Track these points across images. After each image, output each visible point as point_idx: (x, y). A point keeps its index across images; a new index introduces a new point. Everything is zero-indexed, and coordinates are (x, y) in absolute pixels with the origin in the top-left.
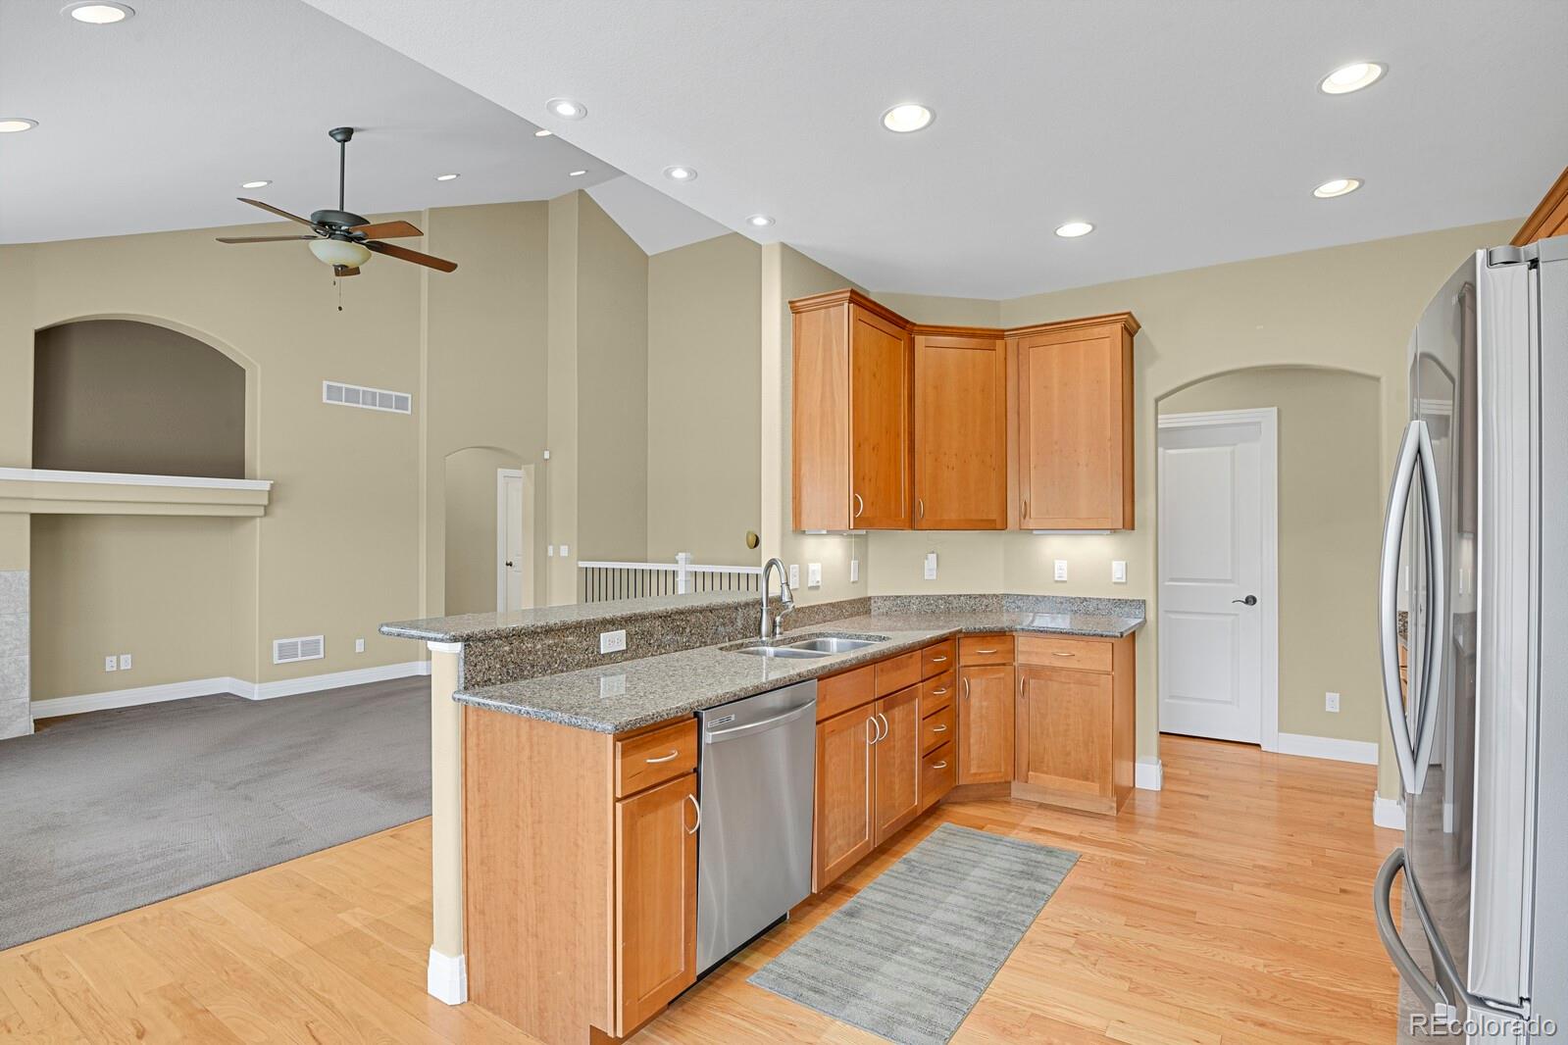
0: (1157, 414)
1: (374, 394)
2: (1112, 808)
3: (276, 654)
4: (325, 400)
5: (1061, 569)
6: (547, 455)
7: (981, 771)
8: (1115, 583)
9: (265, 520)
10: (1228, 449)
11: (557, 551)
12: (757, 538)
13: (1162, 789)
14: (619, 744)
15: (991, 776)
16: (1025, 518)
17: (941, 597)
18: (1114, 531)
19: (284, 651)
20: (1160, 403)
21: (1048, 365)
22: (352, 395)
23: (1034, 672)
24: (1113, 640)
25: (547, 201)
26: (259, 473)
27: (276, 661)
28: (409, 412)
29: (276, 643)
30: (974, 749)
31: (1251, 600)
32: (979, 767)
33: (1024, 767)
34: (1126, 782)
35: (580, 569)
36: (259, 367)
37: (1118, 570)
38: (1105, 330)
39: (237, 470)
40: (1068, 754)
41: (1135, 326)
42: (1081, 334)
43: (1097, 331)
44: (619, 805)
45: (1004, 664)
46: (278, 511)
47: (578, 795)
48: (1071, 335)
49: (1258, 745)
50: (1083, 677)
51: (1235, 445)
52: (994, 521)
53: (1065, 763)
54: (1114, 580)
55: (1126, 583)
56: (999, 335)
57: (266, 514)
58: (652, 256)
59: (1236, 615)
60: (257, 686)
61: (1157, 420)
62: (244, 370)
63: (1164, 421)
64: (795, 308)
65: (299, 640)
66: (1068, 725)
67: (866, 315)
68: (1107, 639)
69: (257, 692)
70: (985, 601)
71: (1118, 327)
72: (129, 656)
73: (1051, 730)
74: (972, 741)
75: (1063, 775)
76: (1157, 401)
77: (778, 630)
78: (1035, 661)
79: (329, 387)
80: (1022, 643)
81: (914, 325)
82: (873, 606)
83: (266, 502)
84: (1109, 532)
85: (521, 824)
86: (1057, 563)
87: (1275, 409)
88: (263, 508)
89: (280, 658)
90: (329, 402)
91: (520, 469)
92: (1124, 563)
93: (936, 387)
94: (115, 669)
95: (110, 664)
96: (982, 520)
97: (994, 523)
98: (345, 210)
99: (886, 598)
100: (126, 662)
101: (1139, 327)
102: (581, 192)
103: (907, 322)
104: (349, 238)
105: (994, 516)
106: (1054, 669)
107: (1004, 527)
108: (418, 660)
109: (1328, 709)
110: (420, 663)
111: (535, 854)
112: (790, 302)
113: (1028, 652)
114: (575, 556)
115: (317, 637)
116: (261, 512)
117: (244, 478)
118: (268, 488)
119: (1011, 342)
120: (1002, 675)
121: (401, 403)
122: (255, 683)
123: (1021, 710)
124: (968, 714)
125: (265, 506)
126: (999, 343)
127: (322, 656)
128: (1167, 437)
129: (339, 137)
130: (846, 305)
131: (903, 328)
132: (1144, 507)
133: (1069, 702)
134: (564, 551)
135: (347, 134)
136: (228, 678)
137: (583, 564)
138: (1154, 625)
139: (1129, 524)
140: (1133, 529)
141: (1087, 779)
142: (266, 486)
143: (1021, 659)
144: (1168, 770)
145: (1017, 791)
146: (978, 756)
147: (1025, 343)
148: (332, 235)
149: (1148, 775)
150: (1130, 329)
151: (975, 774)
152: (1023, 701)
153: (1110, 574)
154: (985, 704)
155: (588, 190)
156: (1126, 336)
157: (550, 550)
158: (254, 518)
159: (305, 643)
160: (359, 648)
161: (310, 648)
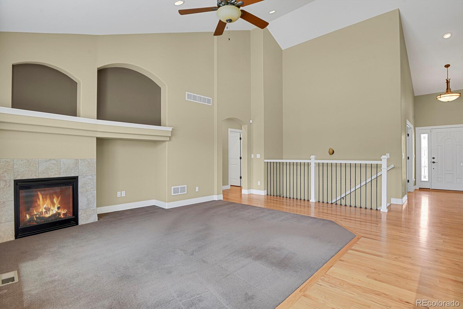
1: (201, 97)
3: (172, 192)
4: (186, 99)
6: (251, 122)
9: (170, 142)
11: (255, 156)
12: (333, 151)
19: (176, 190)
22: (195, 98)
25: (250, 31)
26: (167, 125)
27: (173, 194)
28: (211, 105)
29: (173, 188)
35: (265, 162)
36: (167, 86)
39: (158, 123)
46: (173, 139)
57: (170, 140)
58: (284, 50)
60: (167, 203)
62: (161, 88)
65: (179, 187)
69: (167, 206)
72: (125, 191)
79: (188, 94)
88: (169, 138)
89: (174, 193)
90: (188, 100)
94: (120, 196)
95: (119, 194)
100: (124, 194)
108: (214, 195)
110: (215, 196)
114: (263, 158)
115: (184, 186)
116: (168, 139)
117: (161, 126)
121: (209, 101)
122: (166, 202)
125: (170, 137)
127: (186, 193)
134: (258, 156)
136: (154, 200)
142: (170, 129)
157: (253, 156)
158: (166, 141)
159: (181, 188)
160: (197, 190)
161: (183, 189)
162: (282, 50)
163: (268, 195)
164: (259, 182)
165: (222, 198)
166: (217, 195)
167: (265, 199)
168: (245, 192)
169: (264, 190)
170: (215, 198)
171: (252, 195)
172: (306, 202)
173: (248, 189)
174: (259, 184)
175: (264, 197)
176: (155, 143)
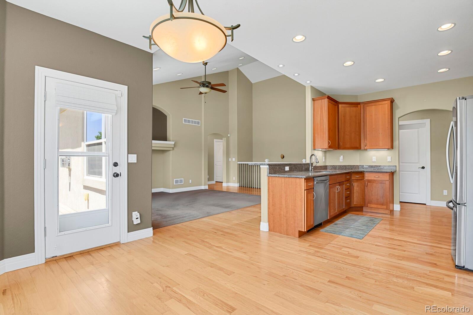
0: (399, 121)
1: (193, 121)
2: (389, 212)
3: (175, 183)
4: (183, 123)
5: (374, 158)
6: (229, 135)
7: (357, 204)
8: (388, 162)
9: (173, 151)
10: (417, 130)
11: (232, 159)
12: (284, 156)
13: (400, 210)
14: (305, 180)
15: (359, 205)
16: (366, 146)
17: (344, 166)
18: (388, 149)
19: (177, 181)
20: (399, 119)
21: (371, 111)
22: (189, 121)
23: (369, 181)
24: (389, 173)
26: (171, 140)
27: (175, 184)
28: (200, 125)
29: (175, 180)
30: (355, 199)
31: (423, 168)
32: (356, 203)
33: (367, 203)
34: (391, 209)
35: (238, 164)
36: (171, 116)
37: (389, 159)
38: (386, 102)
39: (165, 139)
40: (378, 200)
41: (393, 100)
42: (380, 103)
43: (384, 102)
44: (305, 191)
45: (362, 180)
46: (175, 149)
47: (296, 190)
48: (377, 103)
49: (426, 204)
50: (382, 182)
51: (419, 129)
52: (358, 147)
53: (377, 202)
54: (388, 161)
55: (391, 162)
56: (359, 104)
59: (419, 171)
60: (171, 190)
61: (399, 122)
62: (167, 116)
63: (401, 123)
64: (313, 100)
66: (378, 193)
67: (330, 101)
68: (388, 173)
69: (171, 191)
70: (355, 167)
71: (389, 101)
73: (374, 194)
74: (354, 197)
75: (377, 205)
76: (399, 118)
77: (312, 170)
78: (370, 178)
79: (184, 119)
80: (366, 175)
81: (339, 102)
82: (328, 168)
83: (173, 147)
84: (387, 149)
85: (282, 197)
86: (373, 157)
87: (430, 119)
91: (222, 139)
92: (391, 157)
93: (344, 116)
96: (355, 147)
97: (357, 148)
98: (206, 81)
99: (331, 166)
101: (394, 101)
102: (238, 68)
103: (337, 101)
104: (207, 87)
105: (358, 146)
106: (374, 180)
107: (360, 149)
109: (444, 194)
110: (202, 186)
111: (286, 202)
112: (312, 99)
113: (368, 177)
114: (237, 161)
115: (182, 179)
116: (172, 149)
117: (167, 141)
118: (174, 143)
119: (362, 105)
120: (361, 182)
121: (198, 123)
123: (366, 190)
124: (353, 191)
126: (359, 106)
127: (183, 183)
128: (401, 127)
129: (205, 65)
130: (326, 99)
131: (336, 103)
132: (396, 143)
133: (378, 188)
134: (234, 159)
135: (206, 63)
136: (162, 188)
137: (239, 163)
138: (398, 172)
139: (392, 147)
140: (393, 149)
141: (383, 205)
142: (173, 143)
143: (366, 178)
144: (402, 208)
145: (365, 209)
146: (356, 200)
147: (365, 105)
148: (204, 87)
149: (397, 207)
150: (392, 101)
151: (355, 204)
152: (366, 188)
153: (387, 160)
154: (357, 188)
155: (239, 68)
156: (391, 103)
157: (230, 160)
158: (170, 150)
159: (180, 180)
160: (190, 182)
161: (181, 181)
162: (252, 84)
163: (240, 186)
164: (234, 178)
165: (207, 188)
166: (204, 185)
167: (238, 190)
168: (224, 185)
169: (238, 183)
170: (203, 187)
171: (229, 187)
172: (259, 189)
173: (227, 183)
174: (234, 179)
175: (237, 188)
176: (163, 151)
